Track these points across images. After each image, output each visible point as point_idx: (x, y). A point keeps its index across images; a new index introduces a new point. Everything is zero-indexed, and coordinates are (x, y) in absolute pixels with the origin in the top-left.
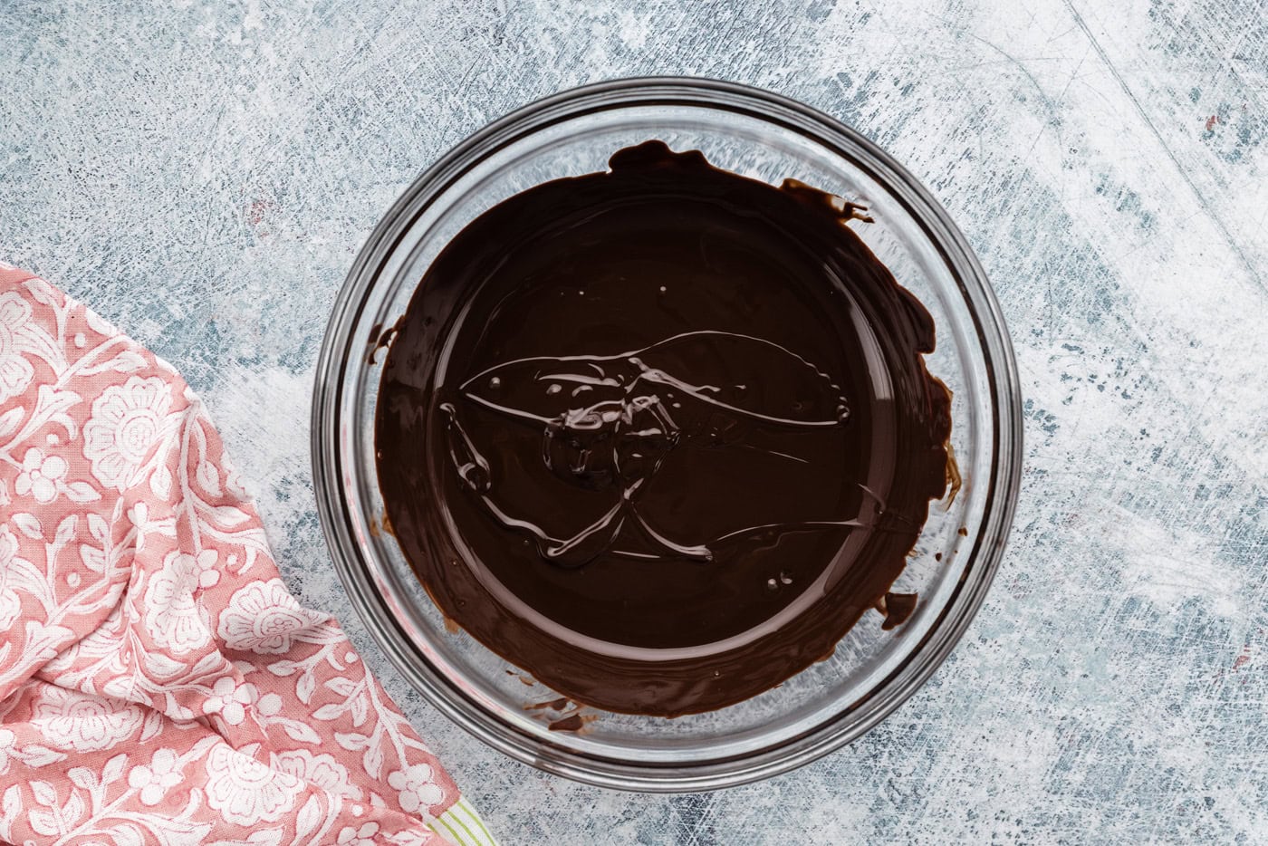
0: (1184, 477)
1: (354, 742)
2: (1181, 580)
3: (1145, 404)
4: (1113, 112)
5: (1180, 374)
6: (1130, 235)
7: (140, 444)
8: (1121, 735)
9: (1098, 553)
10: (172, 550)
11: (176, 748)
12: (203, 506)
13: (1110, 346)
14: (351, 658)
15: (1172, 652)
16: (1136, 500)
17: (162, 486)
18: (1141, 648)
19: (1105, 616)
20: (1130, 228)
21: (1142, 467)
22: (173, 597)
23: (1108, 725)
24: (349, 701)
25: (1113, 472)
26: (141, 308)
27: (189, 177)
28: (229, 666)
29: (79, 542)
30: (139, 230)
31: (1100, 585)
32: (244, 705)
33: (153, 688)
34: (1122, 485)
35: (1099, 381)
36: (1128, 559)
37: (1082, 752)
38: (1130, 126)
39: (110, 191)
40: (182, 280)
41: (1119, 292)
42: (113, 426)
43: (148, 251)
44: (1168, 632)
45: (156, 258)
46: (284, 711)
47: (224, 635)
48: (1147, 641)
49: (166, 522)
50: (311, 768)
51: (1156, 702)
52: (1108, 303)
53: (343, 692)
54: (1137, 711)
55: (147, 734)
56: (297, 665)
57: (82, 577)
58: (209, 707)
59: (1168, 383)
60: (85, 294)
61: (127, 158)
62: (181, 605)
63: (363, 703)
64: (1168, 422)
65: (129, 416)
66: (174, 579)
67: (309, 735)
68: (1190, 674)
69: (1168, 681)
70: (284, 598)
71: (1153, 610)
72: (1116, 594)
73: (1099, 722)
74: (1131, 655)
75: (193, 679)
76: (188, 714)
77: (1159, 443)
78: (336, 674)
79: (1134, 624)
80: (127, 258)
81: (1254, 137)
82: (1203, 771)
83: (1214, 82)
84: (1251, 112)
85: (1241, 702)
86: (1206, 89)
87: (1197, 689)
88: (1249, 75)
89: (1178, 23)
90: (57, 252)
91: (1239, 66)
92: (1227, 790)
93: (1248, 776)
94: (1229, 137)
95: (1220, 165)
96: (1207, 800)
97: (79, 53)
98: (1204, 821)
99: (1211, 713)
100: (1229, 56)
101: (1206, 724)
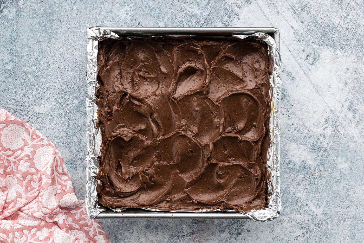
0: (301, 134)
1: (88, 229)
2: (301, 156)
3: (293, 118)
5: (300, 111)
6: (289, 81)
7: (46, 160)
8: (288, 190)
9: (282, 150)
10: (50, 186)
11: (48, 228)
12: (59, 175)
13: (285, 105)
15: (299, 172)
16: (291, 139)
17: (49, 171)
18: (292, 171)
19: (284, 164)
20: (290, 80)
21: (292, 132)
22: (50, 196)
23: (285, 188)
24: (87, 220)
25: (286, 133)
26: (74, 97)
27: (84, 69)
28: (61, 211)
29: (31, 181)
31: (283, 157)
32: (64, 220)
33: (44, 215)
34: (288, 136)
35: (283, 113)
36: (289, 152)
38: (290, 57)
39: (67, 72)
40: (83, 91)
41: (287, 94)
42: (40, 156)
43: (76, 85)
44: (298, 168)
46: (72, 221)
47: (60, 205)
48: (293, 169)
49: (49, 179)
50: (77, 234)
51: (295, 183)
52: (285, 96)
53: (86, 218)
54: (291, 185)
56: (76, 211)
57: (31, 188)
59: (298, 113)
61: (71, 64)
62: (52, 197)
63: (90, 221)
64: (298, 122)
65: (44, 154)
66: (50, 192)
67: (78, 226)
68: (302, 177)
69: (298, 178)
70: (74, 197)
71: (294, 163)
72: (286, 159)
74: (290, 173)
75: (53, 213)
76: (51, 221)
77: (296, 126)
79: (290, 166)
80: (71, 86)
81: (317, 60)
82: (305, 198)
83: (308, 48)
84: (316, 54)
85: (314, 183)
86: (306, 49)
87: (304, 180)
88: (315, 46)
89: (300, 35)
90: (56, 85)
91: (313, 44)
92: (311, 202)
93: (315, 199)
94: (311, 60)
95: (309, 66)
96: (306, 204)
97: (60, 42)
98: (306, 209)
99: (307, 185)
100: (311, 42)
101: (306, 188)
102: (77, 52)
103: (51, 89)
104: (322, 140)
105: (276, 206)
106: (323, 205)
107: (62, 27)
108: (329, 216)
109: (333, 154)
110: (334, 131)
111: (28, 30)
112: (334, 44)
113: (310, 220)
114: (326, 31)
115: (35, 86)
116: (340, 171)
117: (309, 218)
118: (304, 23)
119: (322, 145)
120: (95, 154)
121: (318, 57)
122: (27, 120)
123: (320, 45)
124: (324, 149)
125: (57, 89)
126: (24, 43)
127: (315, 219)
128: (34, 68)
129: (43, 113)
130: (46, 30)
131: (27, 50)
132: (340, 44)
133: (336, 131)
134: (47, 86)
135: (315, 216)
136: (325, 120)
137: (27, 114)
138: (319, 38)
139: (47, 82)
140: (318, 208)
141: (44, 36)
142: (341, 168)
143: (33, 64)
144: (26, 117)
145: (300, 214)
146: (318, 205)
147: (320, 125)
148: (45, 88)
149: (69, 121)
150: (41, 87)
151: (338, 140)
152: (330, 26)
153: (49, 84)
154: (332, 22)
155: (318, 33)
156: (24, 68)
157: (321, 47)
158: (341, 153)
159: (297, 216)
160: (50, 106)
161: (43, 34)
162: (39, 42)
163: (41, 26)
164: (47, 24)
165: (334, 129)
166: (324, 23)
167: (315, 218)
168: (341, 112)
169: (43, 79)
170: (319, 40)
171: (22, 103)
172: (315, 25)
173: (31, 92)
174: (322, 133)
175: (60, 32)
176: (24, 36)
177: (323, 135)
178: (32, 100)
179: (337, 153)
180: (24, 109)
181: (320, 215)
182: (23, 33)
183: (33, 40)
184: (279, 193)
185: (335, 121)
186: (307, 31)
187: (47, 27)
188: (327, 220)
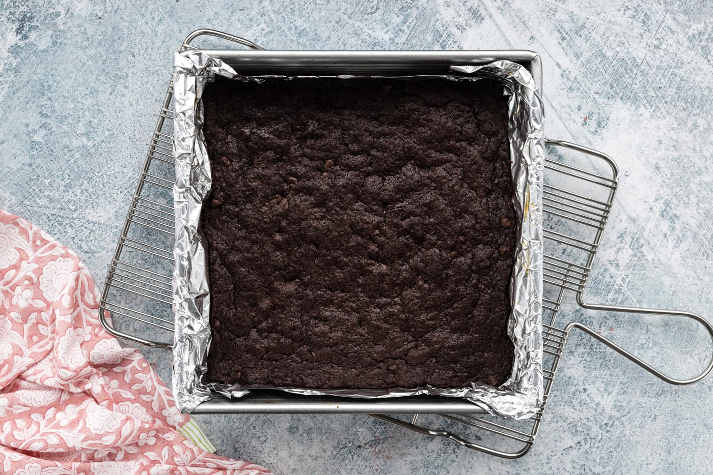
1: (148, 398)
7: (62, 284)
10: (70, 327)
11: (75, 404)
12: (87, 309)
14: (144, 365)
17: (66, 301)
22: (70, 346)
24: (144, 382)
28: (95, 371)
29: (38, 323)
32: (102, 385)
33: (63, 382)
42: (51, 277)
46: (120, 387)
47: (92, 360)
49: (67, 316)
50: (131, 409)
53: (141, 379)
55: (62, 399)
56: (124, 368)
57: (39, 337)
58: (87, 387)
62: (74, 349)
63: (150, 383)
65: (58, 273)
67: (130, 395)
68: (577, 339)
69: (568, 342)
70: (115, 346)
75: (80, 377)
76: (79, 390)
78: (139, 372)
81: (603, 125)
82: (583, 378)
83: (587, 103)
84: (602, 115)
85: (598, 350)
86: (584, 106)
87: (580, 345)
88: (601, 100)
89: (572, 79)
90: (125, 171)
91: (597, 96)
92: (592, 385)
93: (601, 380)
94: (593, 125)
95: (590, 136)
96: (584, 389)
97: (133, 91)
98: (583, 397)
99: (586, 354)
100: (593, 92)
101: (584, 359)
103: (116, 178)
104: (614, 271)
105: (535, 389)
106: (615, 391)
107: (136, 65)
108: (626, 412)
109: (632, 297)
110: (635, 255)
111: (74, 70)
112: (635, 96)
113: (592, 418)
114: (620, 72)
115: (86, 173)
116: (646, 328)
117: (590, 414)
118: (579, 58)
119: (612, 280)
120: (191, 291)
121: (605, 119)
122: (73, 236)
123: (609, 98)
124: (617, 288)
125: (128, 177)
126: (66, 94)
127: (600, 416)
128: (85, 140)
129: (101, 222)
130: (106, 70)
131: (72, 106)
132: (646, 95)
133: (639, 255)
134: (108, 173)
135: (599, 411)
136: (618, 235)
137: (72, 223)
138: (608, 85)
139: (109, 166)
140: (605, 395)
141: (103, 81)
142: (648, 322)
143: (83, 132)
144: (69, 230)
145: (573, 407)
146: (606, 390)
147: (610, 244)
148: (105, 176)
149: (148, 236)
150: (97, 174)
151: (642, 272)
152: (627, 64)
153: (112, 168)
154: (631, 56)
155: (606, 76)
156: (66, 141)
157: (611, 102)
158: (648, 296)
159: (568, 411)
160: (114, 210)
161: (102, 78)
162: (94, 92)
163: (97, 63)
164: (109, 60)
165: (635, 252)
166: (617, 58)
167: (600, 414)
168: (647, 220)
169: (100, 160)
170: (607, 88)
171: (63, 204)
172: (601, 61)
173: (79, 184)
174: (613, 259)
175: (133, 73)
176: (66, 80)
177: (616, 262)
178: (82, 198)
179: (640, 295)
180: (66, 215)
181: (610, 409)
182: (65, 76)
183: (83, 88)
184: (540, 365)
185: (637, 236)
186: (586, 73)
187: (109, 64)
188: (623, 418)
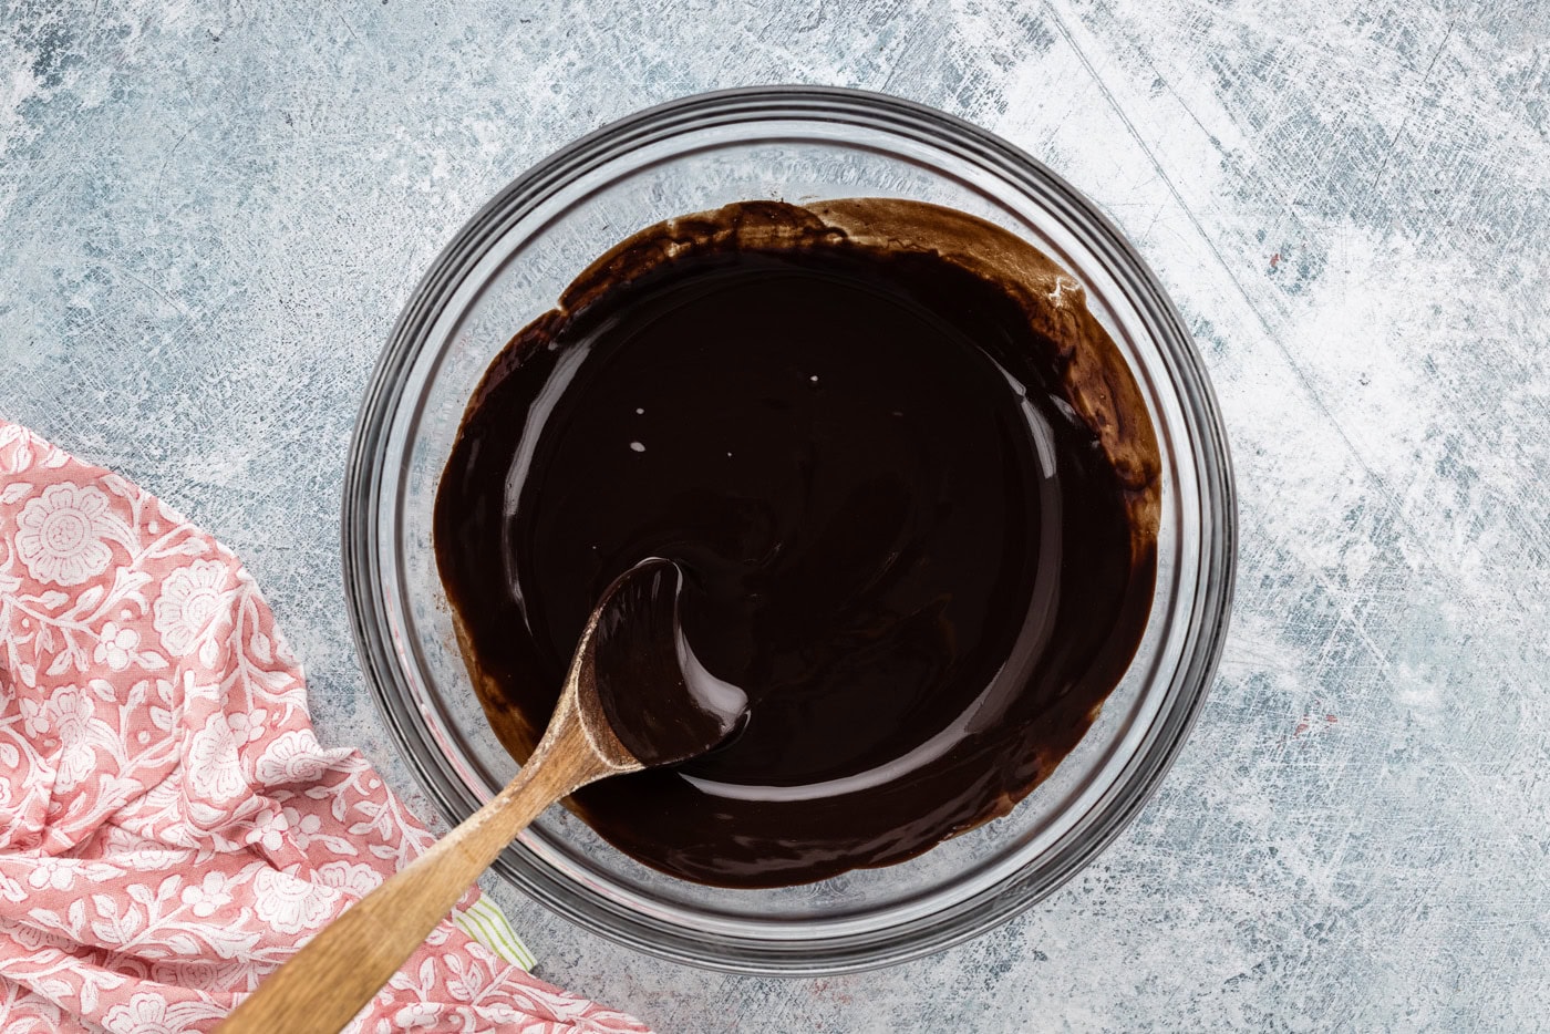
0: (1251, 568)
1: (387, 852)
2: (1249, 659)
4: (1189, 250)
5: (1247, 479)
8: (1197, 793)
10: (214, 712)
11: (225, 871)
12: (256, 671)
14: (374, 784)
15: (1241, 721)
17: (210, 655)
18: (1214, 717)
20: (1205, 351)
22: (215, 753)
23: (1185, 784)
24: (375, 820)
26: (343, 421)
27: (384, 307)
28: (267, 803)
29: (149, 705)
30: (341, 353)
32: (282, 832)
33: (199, 833)
37: (1162, 808)
38: (1204, 263)
39: (315, 319)
42: (180, 603)
43: (349, 372)
44: (1238, 704)
45: (356, 378)
46: (323, 830)
47: (260, 779)
48: (1219, 711)
49: (210, 688)
50: (350, 878)
51: (1227, 765)
53: (370, 814)
54: (1211, 773)
55: (200, 859)
56: (330, 790)
57: (152, 735)
58: (252, 838)
60: (294, 409)
61: (331, 290)
62: (226, 759)
63: (388, 822)
65: (193, 594)
67: (346, 847)
68: (1256, 740)
69: (1237, 747)
70: (310, 746)
73: (1177, 782)
74: (1205, 724)
76: (235, 846)
78: (363, 798)
80: (330, 377)
81: (1312, 272)
82: (1268, 824)
83: (1277, 225)
84: (1310, 251)
85: (1301, 764)
86: (1270, 231)
87: (1262, 753)
88: (1308, 219)
89: (1245, 173)
90: (270, 373)
91: (1299, 211)
92: (1289, 841)
93: (1307, 829)
94: (1290, 273)
95: (1283, 297)
96: (1271, 849)
97: (289, 199)
98: (1269, 868)
99: (1275, 774)
100: (1290, 202)
101: (1271, 783)
102: (357, 241)
103: (252, 387)
104: (1336, 592)
106: (1339, 854)
107: (296, 141)
108: (1362, 898)
109: (1376, 650)
110: (1382, 557)
111: (159, 152)
112: (1383, 211)
113: (1287, 913)
114: (1349, 157)
115: (187, 377)
116: (1405, 716)
117: (1283, 904)
118: (1261, 126)
119: (1332, 612)
121: (1317, 260)
123: (1326, 214)
124: (1343, 628)
125: (276, 387)
126: (142, 205)
127: (1305, 908)
128: (183, 306)
129: (219, 484)
130: (231, 153)
131: (156, 231)
132: (1406, 208)
133: (1390, 556)
134: (234, 378)
135: (1304, 896)
136: (1346, 514)
137: (154, 487)
138: (1323, 187)
139: (236, 361)
140: (1317, 863)
141: (222, 176)
142: (1411, 703)
143: (180, 287)
145: (1248, 887)
146: (1318, 852)
147: (1327, 532)
148: (226, 383)
149: (321, 515)
150: (210, 379)
151: (1397, 594)
152: (1365, 139)
153: (242, 367)
154: (1375, 124)
155: (1319, 166)
156: (142, 307)
157: (1331, 224)
158: (1410, 646)
159: (1236, 898)
160: (248, 457)
161: (221, 170)
162: (203, 201)
163: (209, 136)
164: (236, 130)
165: (1381, 550)
166: (1343, 127)
167: (1306, 903)
168: (1409, 481)
169: (217, 349)
170: (1321, 193)
171: (136, 444)
172: (1308, 134)
173: (172, 402)
174: (1335, 566)
175: (289, 159)
176: (144, 175)
177: (1340, 571)
178: (177, 432)
179: (1394, 644)
180: (143, 469)
181: (1326, 892)
182: (140, 166)
183: (180, 191)
185: (1387, 516)
186: (1275, 158)
187: (237, 140)
188: (1355, 912)
